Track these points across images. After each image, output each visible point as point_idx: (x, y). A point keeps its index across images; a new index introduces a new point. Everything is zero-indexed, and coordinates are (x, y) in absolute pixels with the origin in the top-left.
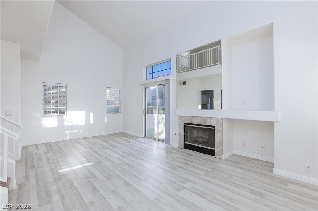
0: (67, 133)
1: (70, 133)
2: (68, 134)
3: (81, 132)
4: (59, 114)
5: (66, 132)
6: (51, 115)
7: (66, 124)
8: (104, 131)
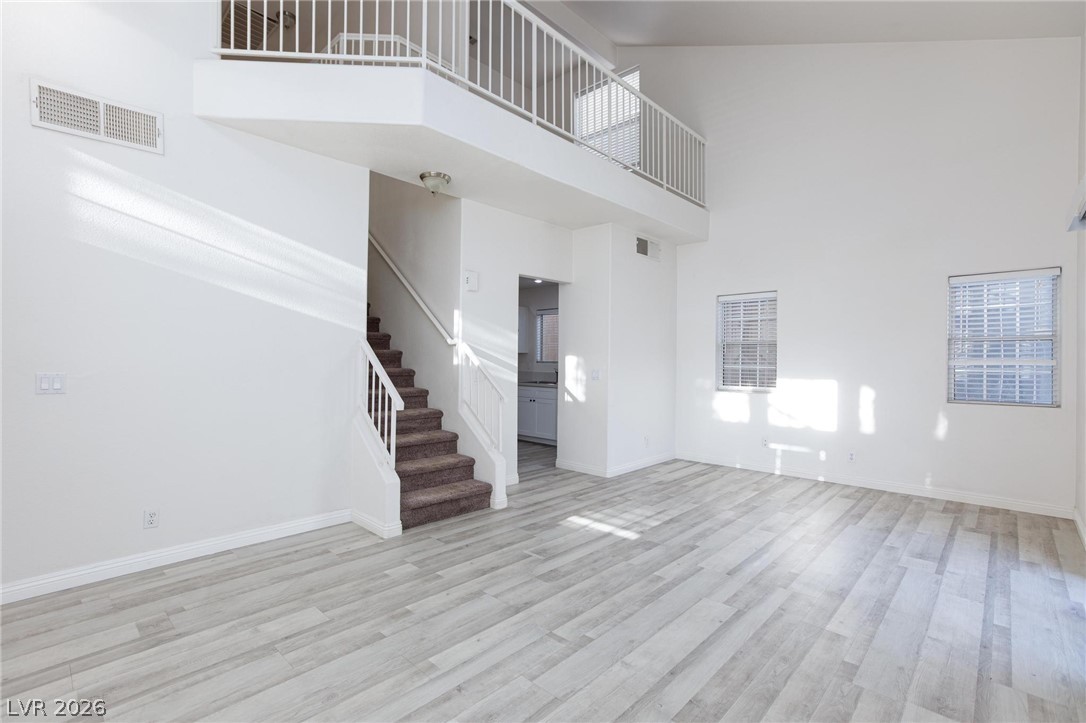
0: (775, 450)
1: (783, 451)
2: (779, 453)
3: (823, 455)
4: (758, 388)
5: (773, 446)
6: (740, 388)
7: (775, 419)
8: (928, 480)
